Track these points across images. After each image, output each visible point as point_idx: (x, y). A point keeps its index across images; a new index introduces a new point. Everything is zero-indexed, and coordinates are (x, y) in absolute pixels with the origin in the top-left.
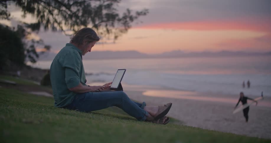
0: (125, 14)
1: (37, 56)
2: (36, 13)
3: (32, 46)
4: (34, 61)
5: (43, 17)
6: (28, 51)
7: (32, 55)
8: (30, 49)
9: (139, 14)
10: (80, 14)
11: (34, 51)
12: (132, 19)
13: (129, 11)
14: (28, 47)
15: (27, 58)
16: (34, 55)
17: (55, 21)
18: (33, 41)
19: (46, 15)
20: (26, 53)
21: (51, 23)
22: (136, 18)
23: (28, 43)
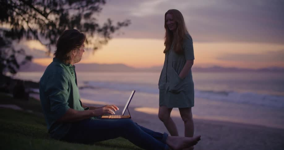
0: (105, 24)
1: (18, 66)
2: (10, 20)
3: (13, 56)
4: (14, 72)
5: (17, 24)
6: (8, 61)
7: (12, 65)
8: (11, 59)
9: (120, 25)
10: (58, 23)
11: (15, 61)
12: (112, 29)
13: (110, 21)
14: (8, 57)
15: (7, 69)
16: (14, 65)
17: (30, 30)
18: (14, 51)
19: (20, 22)
20: (5, 62)
21: (25, 32)
22: (118, 28)
23: (8, 52)
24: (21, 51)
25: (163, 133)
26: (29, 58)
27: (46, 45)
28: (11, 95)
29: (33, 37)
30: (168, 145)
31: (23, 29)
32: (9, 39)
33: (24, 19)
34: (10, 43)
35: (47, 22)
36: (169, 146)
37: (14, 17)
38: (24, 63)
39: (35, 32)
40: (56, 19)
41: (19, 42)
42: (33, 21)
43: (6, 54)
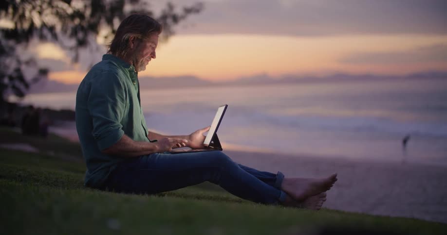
0: (164, 11)
1: (27, 86)
2: (10, 10)
3: (18, 70)
4: (21, 94)
5: (22, 17)
6: (11, 78)
7: (18, 84)
8: (15, 75)
9: (188, 11)
10: (88, 13)
11: (21, 78)
12: (176, 19)
13: (171, 7)
14: (11, 71)
15: (10, 90)
16: (20, 84)
17: (44, 25)
18: (19, 62)
19: (27, 14)
20: (6, 81)
21: (36, 28)
22: (183, 17)
23: (11, 64)
24: (31, 62)
25: (276, 173)
26: (44, 72)
27: (71, 49)
28: (18, 130)
29: (49, 36)
30: (285, 192)
31: (32, 24)
32: (11, 43)
33: (34, 8)
34: (12, 49)
35: (70, 11)
36: (287, 193)
37: (17, 6)
38: (36, 80)
39: (52, 29)
40: (86, 7)
41: (26, 47)
42: (48, 11)
43: (7, 67)
